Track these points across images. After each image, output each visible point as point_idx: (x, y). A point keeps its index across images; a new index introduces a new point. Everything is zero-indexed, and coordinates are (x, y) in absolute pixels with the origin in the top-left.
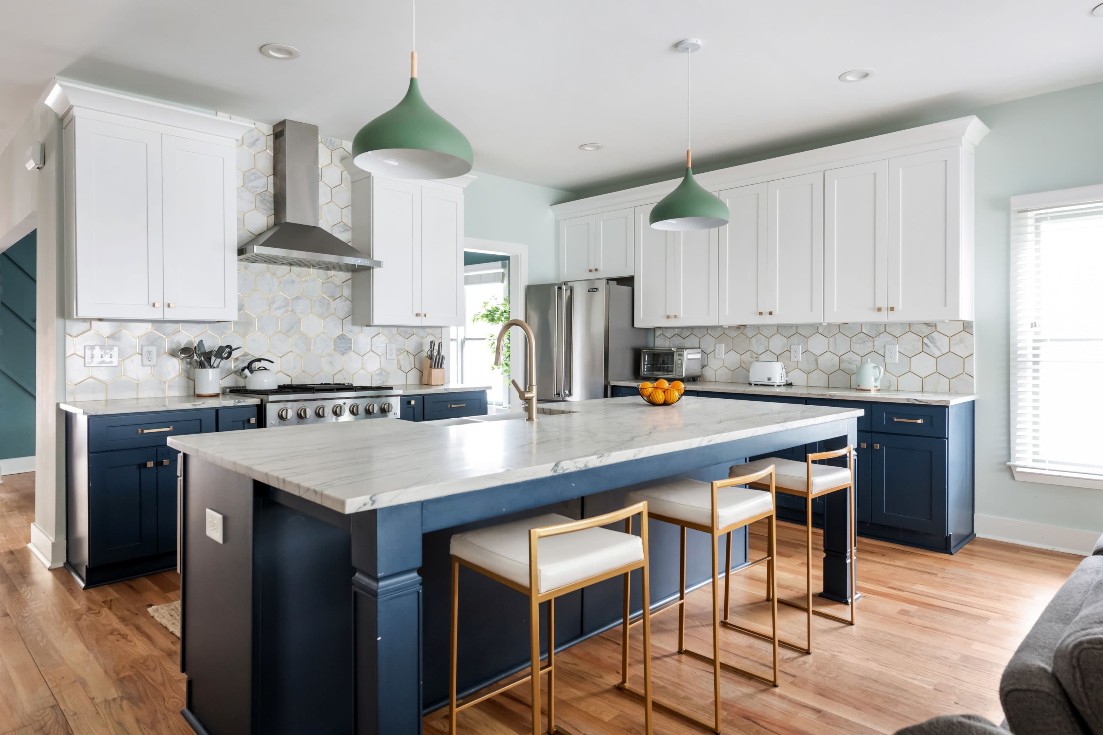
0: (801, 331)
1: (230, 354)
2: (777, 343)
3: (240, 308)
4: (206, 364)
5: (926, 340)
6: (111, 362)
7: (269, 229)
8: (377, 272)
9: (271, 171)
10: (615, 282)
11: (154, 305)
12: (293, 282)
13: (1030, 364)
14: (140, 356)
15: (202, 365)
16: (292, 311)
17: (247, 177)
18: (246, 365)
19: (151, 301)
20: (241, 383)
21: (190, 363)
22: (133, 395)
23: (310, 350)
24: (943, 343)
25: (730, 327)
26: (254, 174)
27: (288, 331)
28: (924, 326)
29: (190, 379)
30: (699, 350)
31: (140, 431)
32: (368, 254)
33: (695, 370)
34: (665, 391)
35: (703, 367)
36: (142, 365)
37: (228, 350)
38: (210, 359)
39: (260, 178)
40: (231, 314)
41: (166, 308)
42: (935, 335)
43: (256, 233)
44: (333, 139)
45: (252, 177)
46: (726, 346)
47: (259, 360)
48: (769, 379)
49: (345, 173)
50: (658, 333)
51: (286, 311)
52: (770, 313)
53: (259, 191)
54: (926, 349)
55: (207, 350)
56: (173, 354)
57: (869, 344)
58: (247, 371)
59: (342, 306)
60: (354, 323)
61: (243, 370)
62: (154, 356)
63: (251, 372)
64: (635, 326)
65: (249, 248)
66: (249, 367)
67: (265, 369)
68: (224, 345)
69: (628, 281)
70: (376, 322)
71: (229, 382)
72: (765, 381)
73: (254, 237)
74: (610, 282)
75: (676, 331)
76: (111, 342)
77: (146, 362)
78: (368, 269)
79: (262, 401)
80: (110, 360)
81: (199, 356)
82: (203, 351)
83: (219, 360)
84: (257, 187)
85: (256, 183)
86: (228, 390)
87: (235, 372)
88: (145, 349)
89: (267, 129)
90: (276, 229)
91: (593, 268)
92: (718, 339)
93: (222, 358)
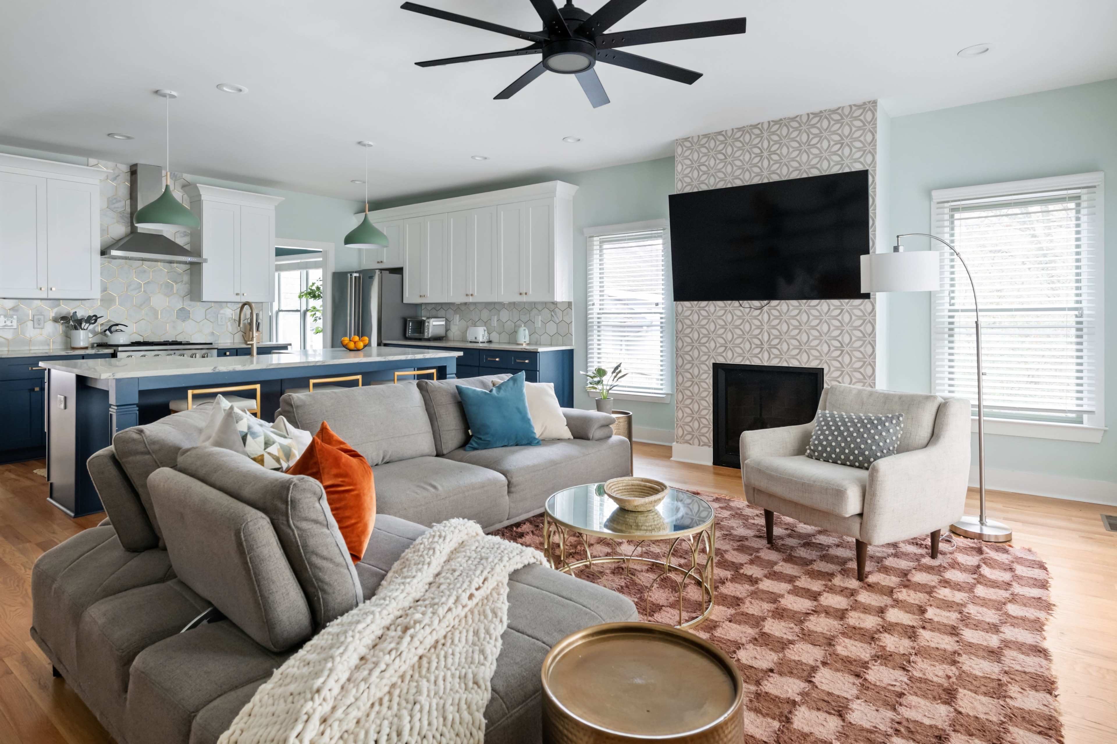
0: (497, 307)
1: (96, 321)
2: (485, 314)
3: (104, 290)
4: (78, 327)
5: (553, 313)
6: (12, 326)
7: (127, 236)
8: (205, 265)
9: (129, 197)
10: (388, 272)
11: (41, 289)
12: (145, 271)
13: (595, 327)
14: (32, 322)
15: (76, 328)
16: (144, 291)
17: (111, 201)
18: (108, 328)
19: (39, 287)
20: (105, 340)
21: (68, 327)
22: (27, 348)
23: (157, 318)
24: (559, 313)
25: (461, 304)
26: (115, 199)
27: (141, 305)
28: (551, 304)
29: (67, 336)
30: (444, 319)
31: (30, 369)
32: (199, 254)
33: (441, 332)
34: (355, 343)
35: (447, 331)
36: (34, 328)
37: (94, 318)
38: (81, 324)
39: (120, 201)
40: (96, 294)
41: (49, 291)
42: (557, 310)
43: (118, 239)
44: (176, 173)
45: (114, 201)
46: (460, 316)
47: (117, 325)
48: (476, 338)
49: (185, 196)
50: (423, 307)
51: (140, 292)
52: (472, 295)
53: (119, 210)
54: (553, 319)
55: (79, 318)
56: (55, 320)
57: (528, 315)
58: (108, 332)
59: (181, 288)
60: (192, 300)
61: (105, 331)
62: (42, 322)
63: (111, 332)
64: (404, 302)
65: (108, 251)
66: (109, 329)
67: (122, 331)
68: (92, 315)
69: (399, 271)
70: (204, 299)
71: (97, 340)
72: (474, 340)
73: (115, 241)
74: (383, 271)
75: (433, 306)
76: (11, 313)
77: (36, 326)
78: (199, 264)
79: (115, 351)
80: (10, 324)
81: (74, 321)
82: (76, 318)
83: (87, 325)
84: (118, 208)
85: (116, 205)
86: (95, 345)
87: (101, 333)
88: (36, 317)
89: (124, 168)
90: (132, 236)
91: (380, 261)
92: (456, 312)
93: (90, 324)
